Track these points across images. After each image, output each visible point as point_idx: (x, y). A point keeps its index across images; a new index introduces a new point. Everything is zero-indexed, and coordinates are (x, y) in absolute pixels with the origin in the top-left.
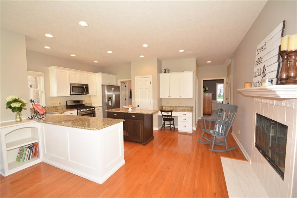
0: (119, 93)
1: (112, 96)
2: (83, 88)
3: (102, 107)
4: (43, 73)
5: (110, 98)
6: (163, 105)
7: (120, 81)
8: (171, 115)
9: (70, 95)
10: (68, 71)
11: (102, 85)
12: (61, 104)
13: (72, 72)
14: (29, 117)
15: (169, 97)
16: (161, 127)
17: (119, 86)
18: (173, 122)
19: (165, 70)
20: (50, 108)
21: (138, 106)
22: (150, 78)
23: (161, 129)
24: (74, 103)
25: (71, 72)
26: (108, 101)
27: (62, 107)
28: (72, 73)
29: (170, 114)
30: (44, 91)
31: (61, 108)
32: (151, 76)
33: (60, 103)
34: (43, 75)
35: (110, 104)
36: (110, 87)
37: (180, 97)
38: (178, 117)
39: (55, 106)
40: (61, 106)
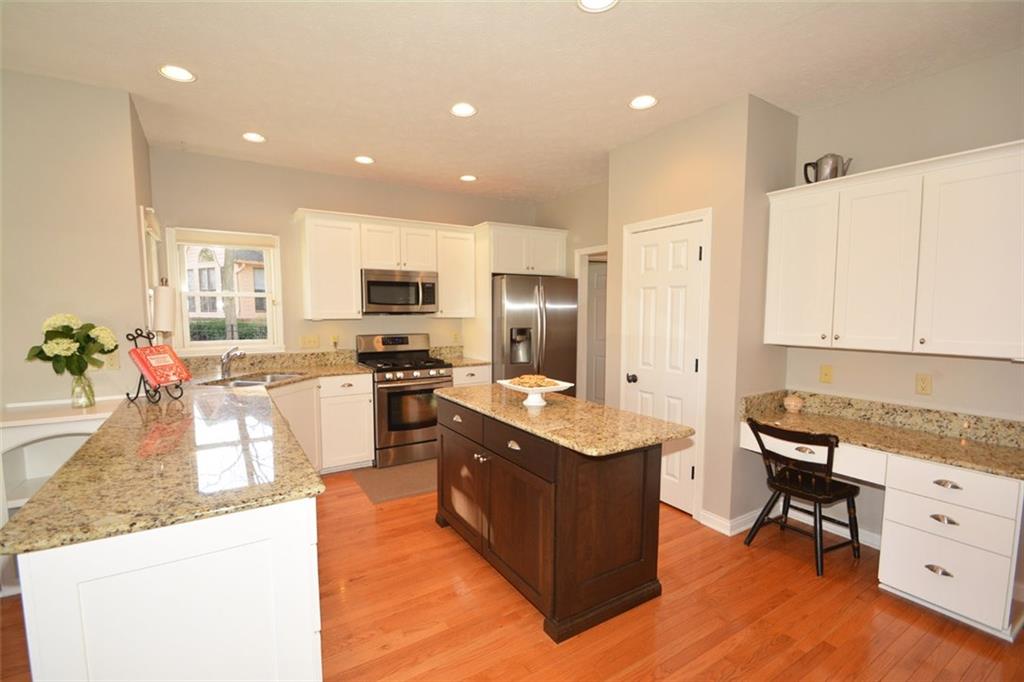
0: (575, 306)
1: (534, 322)
2: (412, 290)
3: (491, 367)
4: (277, 238)
5: (523, 333)
6: (789, 387)
7: (582, 256)
8: (824, 461)
9: (360, 316)
10: (354, 226)
11: (494, 275)
12: (338, 348)
13: (371, 226)
14: (128, 394)
15: (826, 344)
16: (748, 522)
17: (576, 277)
18: (851, 507)
19: (815, 165)
20: (298, 360)
21: (633, 379)
22: (700, 229)
23: (750, 536)
24: (384, 344)
25: (365, 227)
26: (513, 342)
27: (342, 357)
28: (369, 230)
29: (818, 455)
30: (279, 299)
31: (339, 360)
32: (707, 214)
33: (335, 344)
34: (278, 244)
35: (522, 356)
36: (524, 283)
37: (919, 349)
38: (883, 488)
39: (316, 351)
40: (338, 353)
